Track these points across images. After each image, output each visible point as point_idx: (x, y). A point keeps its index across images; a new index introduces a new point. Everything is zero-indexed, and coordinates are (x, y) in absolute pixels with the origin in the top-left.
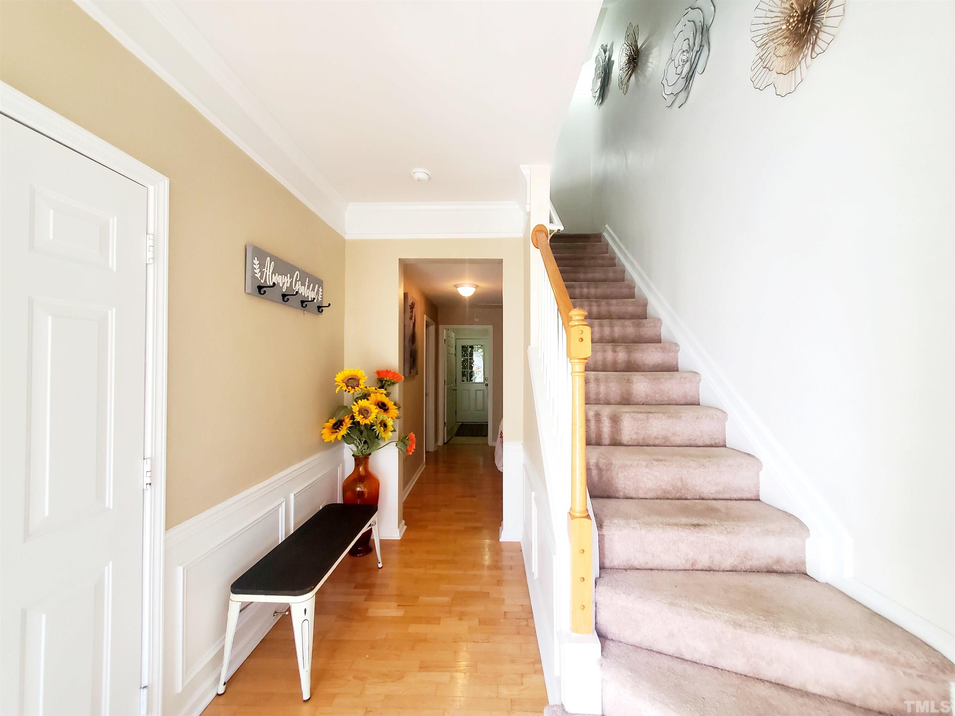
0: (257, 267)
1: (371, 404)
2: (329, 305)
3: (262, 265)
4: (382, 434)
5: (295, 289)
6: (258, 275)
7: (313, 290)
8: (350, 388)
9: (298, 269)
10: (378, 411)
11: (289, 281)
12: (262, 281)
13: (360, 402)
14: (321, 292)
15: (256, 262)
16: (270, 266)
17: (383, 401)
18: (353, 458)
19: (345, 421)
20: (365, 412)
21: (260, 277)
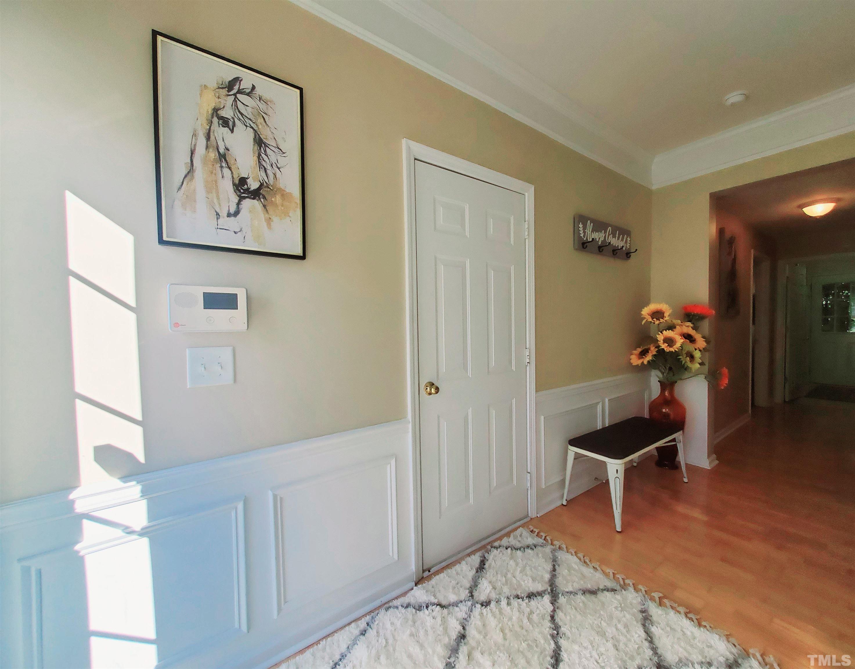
0: (581, 229)
1: (676, 334)
2: (636, 250)
3: (585, 228)
4: (689, 364)
5: (607, 241)
6: (582, 235)
7: (622, 240)
8: (655, 319)
9: (611, 226)
10: (684, 341)
11: (603, 236)
12: (585, 239)
13: (664, 332)
14: (629, 241)
15: (581, 226)
16: (590, 226)
17: (690, 333)
18: (659, 384)
19: (651, 349)
20: (670, 341)
21: (583, 236)
